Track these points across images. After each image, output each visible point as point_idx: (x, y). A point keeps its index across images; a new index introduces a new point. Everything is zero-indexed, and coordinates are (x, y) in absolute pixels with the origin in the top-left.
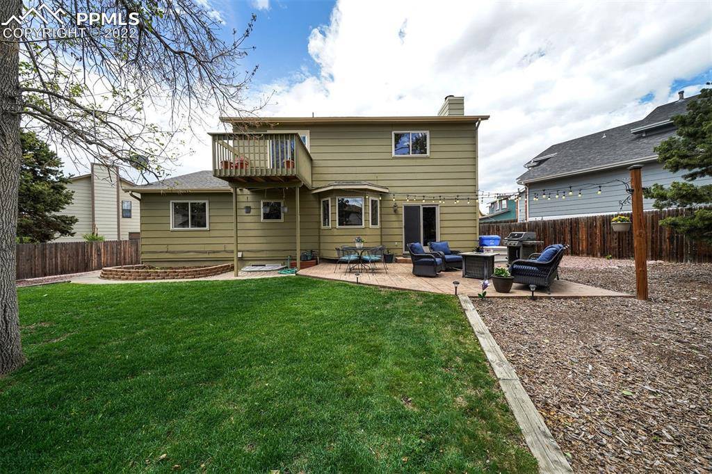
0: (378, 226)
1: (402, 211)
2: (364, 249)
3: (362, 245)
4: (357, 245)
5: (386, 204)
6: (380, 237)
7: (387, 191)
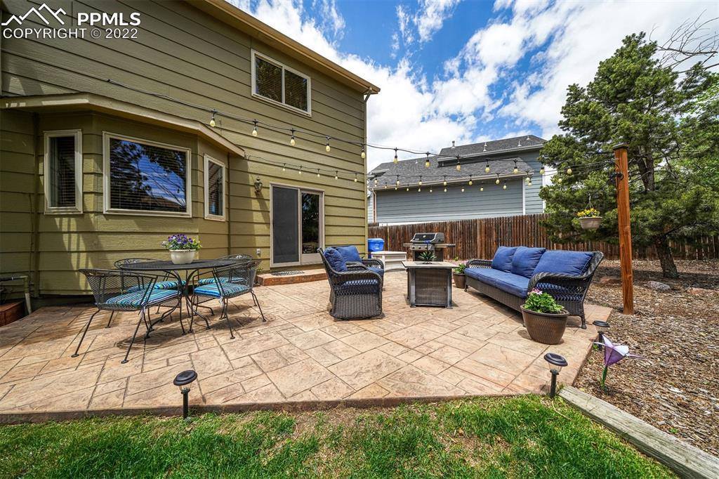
0: (223, 218)
1: (268, 194)
2: (196, 266)
3: (193, 255)
4: (175, 257)
5: (236, 177)
6: (226, 238)
7: (241, 153)
